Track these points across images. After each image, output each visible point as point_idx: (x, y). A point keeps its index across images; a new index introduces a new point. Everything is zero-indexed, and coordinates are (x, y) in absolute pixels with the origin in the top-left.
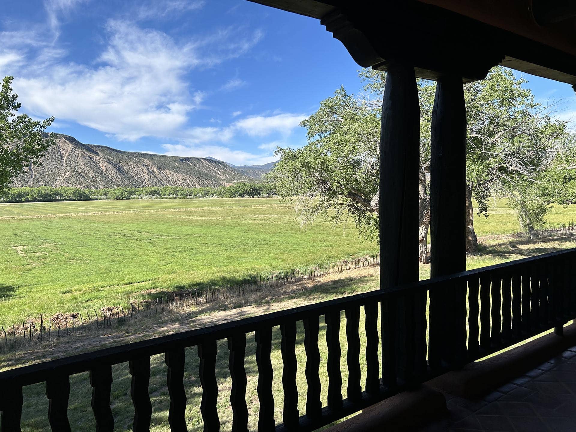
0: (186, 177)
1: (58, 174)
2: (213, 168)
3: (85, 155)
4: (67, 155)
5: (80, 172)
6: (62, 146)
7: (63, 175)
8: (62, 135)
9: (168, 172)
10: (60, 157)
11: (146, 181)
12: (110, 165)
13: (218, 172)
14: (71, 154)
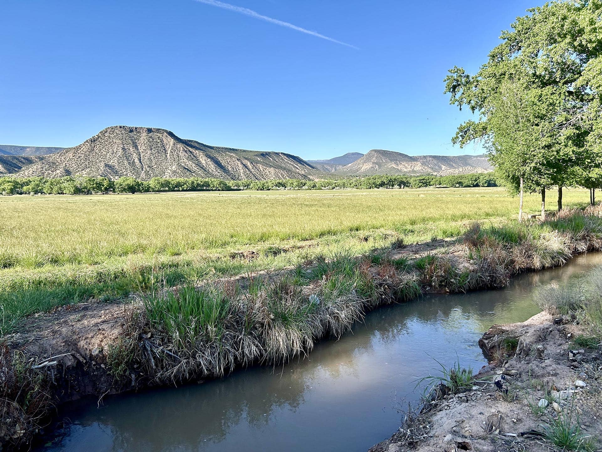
0: (278, 171)
1: (165, 168)
2: (292, 163)
3: (185, 149)
4: (170, 149)
5: (184, 165)
6: (165, 141)
7: (170, 168)
8: (163, 130)
9: (260, 166)
10: (164, 151)
11: (242, 175)
12: (209, 160)
13: (297, 166)
14: (173, 148)
